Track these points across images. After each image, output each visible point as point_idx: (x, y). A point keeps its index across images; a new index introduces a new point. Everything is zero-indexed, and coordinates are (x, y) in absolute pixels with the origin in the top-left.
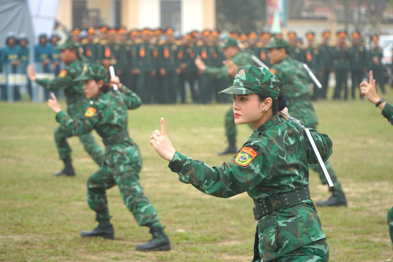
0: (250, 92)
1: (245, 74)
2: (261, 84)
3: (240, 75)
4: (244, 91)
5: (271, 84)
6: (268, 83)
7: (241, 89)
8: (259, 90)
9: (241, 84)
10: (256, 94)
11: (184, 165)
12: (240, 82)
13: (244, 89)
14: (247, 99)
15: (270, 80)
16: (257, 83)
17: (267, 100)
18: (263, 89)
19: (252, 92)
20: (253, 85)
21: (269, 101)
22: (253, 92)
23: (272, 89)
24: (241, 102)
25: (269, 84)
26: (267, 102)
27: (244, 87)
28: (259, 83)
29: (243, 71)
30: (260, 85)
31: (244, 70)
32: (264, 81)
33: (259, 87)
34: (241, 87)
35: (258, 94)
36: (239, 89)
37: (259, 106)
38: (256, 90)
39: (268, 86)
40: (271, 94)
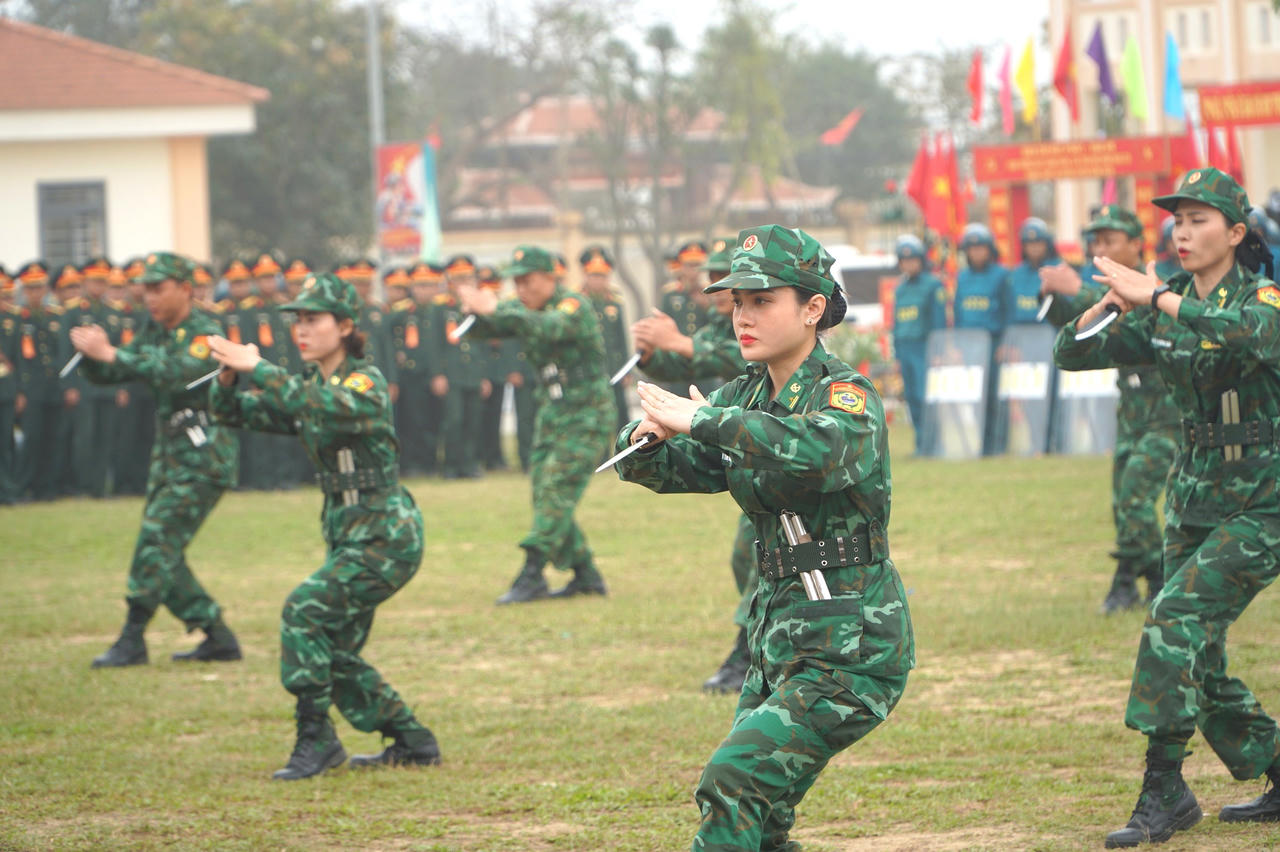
0: (778, 283)
1: (760, 245)
2: (800, 265)
3: (748, 249)
4: (766, 281)
5: (820, 263)
6: (812, 262)
7: (758, 276)
8: (797, 277)
9: (756, 267)
10: (789, 286)
11: (720, 424)
12: (750, 263)
13: (765, 278)
14: (770, 301)
15: (817, 256)
16: (791, 262)
17: (815, 300)
18: (805, 275)
19: (780, 283)
20: (783, 268)
21: (819, 303)
22: (785, 284)
23: (822, 275)
24: (755, 309)
25: (815, 265)
26: (814, 305)
27: (763, 273)
28: (796, 262)
29: (754, 239)
30: (798, 268)
31: (756, 238)
32: (805, 257)
33: (797, 272)
34: (755, 273)
35: (794, 287)
36: (753, 276)
37: (798, 314)
38: (791, 279)
39: (814, 269)
40: (822, 288)
